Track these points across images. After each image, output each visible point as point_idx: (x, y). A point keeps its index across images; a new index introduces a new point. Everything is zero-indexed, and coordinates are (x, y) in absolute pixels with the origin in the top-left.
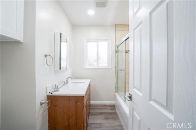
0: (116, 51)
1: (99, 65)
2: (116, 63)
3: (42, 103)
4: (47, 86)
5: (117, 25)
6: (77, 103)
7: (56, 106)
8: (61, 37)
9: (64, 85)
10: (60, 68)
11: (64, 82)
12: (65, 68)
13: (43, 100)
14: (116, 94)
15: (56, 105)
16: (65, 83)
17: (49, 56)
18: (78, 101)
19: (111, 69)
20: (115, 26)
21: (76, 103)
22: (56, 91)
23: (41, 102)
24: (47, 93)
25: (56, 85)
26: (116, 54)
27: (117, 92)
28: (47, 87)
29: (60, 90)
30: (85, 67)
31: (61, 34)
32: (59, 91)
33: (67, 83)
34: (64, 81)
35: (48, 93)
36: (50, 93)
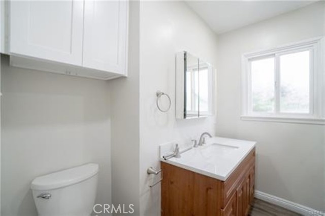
3: (149, 172)
4: (161, 145)
6: (209, 192)
7: (172, 183)
8: (185, 59)
9: (194, 146)
10: (185, 116)
11: (196, 141)
12: (195, 115)
13: (152, 168)
15: (172, 180)
16: (198, 143)
17: (163, 94)
18: (210, 188)
21: (207, 189)
22: (174, 156)
23: (148, 170)
24: (160, 157)
25: (177, 145)
28: (160, 147)
29: (181, 155)
30: (245, 115)
31: (185, 54)
32: (180, 157)
33: (202, 143)
34: (197, 139)
35: (162, 157)
36: (163, 157)
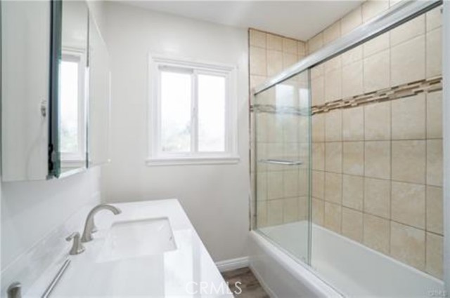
0: (251, 107)
1: (200, 150)
2: (250, 143)
5: (252, 29)
14: (253, 232)
19: (239, 159)
20: (249, 32)
26: (252, 114)
27: (255, 228)
